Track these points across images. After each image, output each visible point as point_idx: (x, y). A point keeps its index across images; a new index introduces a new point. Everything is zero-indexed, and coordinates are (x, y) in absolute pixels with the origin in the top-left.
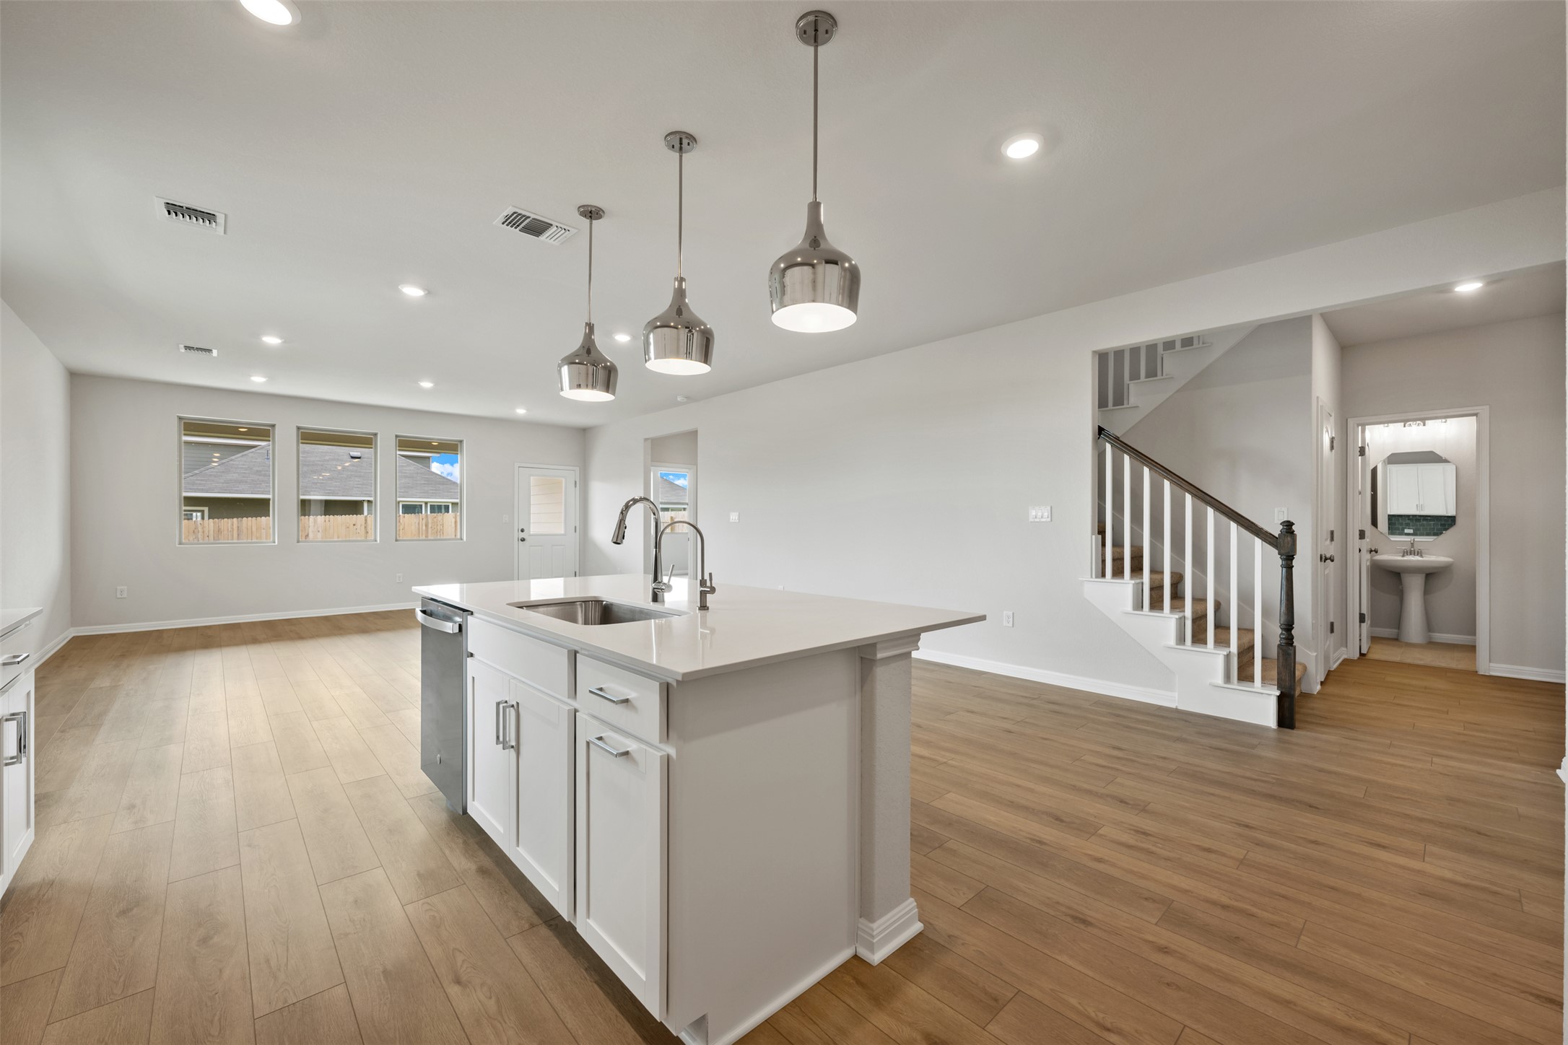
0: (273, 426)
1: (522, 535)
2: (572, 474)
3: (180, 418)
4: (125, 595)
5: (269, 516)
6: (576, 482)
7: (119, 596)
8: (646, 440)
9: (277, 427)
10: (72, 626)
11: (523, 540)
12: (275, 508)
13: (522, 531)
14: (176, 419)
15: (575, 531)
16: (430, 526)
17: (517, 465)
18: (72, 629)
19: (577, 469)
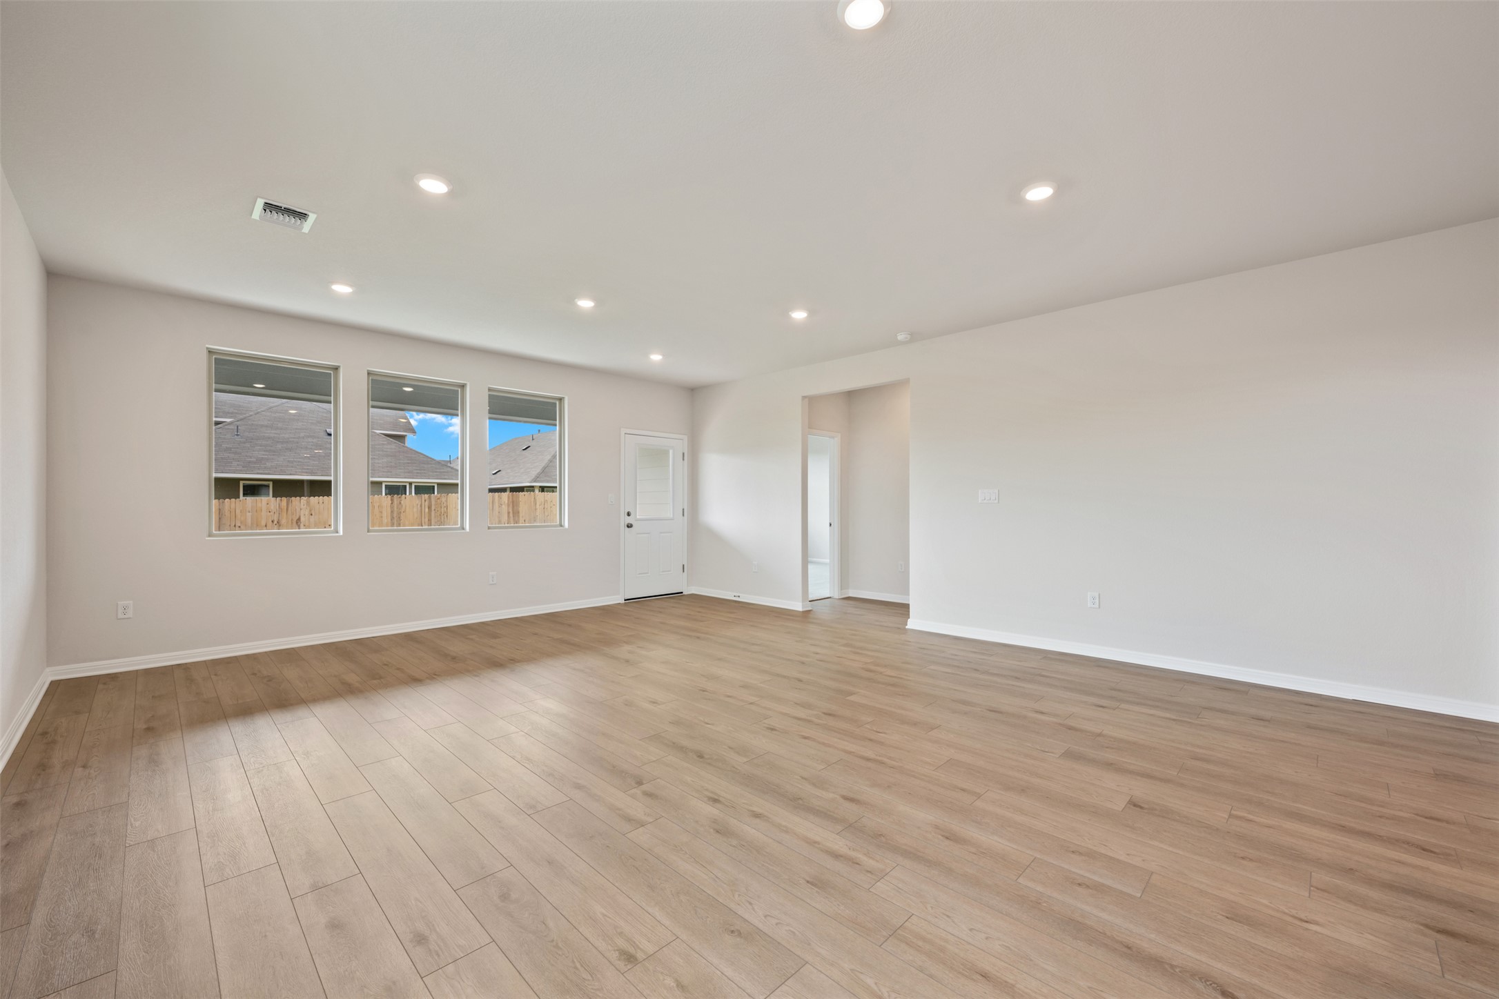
0: (336, 369)
1: (629, 520)
2: (676, 444)
3: (210, 352)
4: (130, 614)
5: (331, 495)
6: (683, 454)
7: (121, 616)
8: (804, 397)
9: (341, 371)
10: (48, 666)
11: (629, 526)
12: (340, 489)
13: (629, 514)
14: (205, 353)
15: (683, 515)
16: (433, 508)
17: (623, 431)
18: (48, 670)
19: (685, 438)
